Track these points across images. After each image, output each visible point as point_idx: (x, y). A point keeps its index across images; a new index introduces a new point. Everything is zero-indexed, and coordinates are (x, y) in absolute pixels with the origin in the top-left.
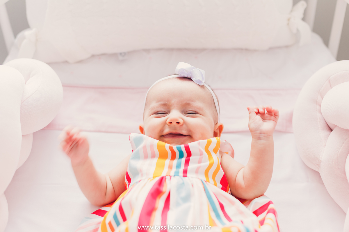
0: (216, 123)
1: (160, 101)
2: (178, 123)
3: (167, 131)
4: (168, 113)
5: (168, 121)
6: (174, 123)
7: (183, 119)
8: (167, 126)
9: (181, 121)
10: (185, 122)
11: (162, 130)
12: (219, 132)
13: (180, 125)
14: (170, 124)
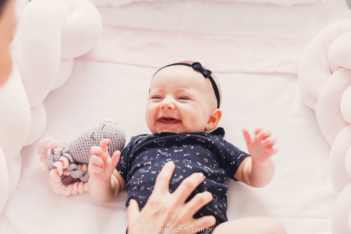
0: (213, 109)
1: (157, 87)
2: (170, 108)
3: (161, 115)
4: (164, 98)
5: (161, 106)
6: (166, 108)
7: (175, 105)
8: (161, 111)
9: (172, 106)
10: (176, 108)
11: (156, 114)
12: (217, 117)
13: (171, 110)
14: (162, 109)
